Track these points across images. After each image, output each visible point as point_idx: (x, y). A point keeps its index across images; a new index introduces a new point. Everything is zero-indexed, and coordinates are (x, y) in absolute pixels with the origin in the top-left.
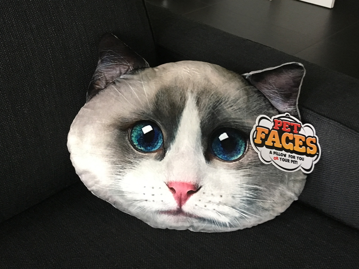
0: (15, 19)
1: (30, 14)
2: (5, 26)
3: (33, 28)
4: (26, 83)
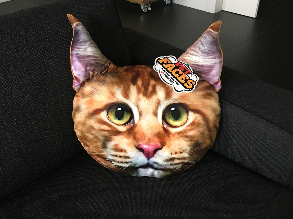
2: (36, 57)
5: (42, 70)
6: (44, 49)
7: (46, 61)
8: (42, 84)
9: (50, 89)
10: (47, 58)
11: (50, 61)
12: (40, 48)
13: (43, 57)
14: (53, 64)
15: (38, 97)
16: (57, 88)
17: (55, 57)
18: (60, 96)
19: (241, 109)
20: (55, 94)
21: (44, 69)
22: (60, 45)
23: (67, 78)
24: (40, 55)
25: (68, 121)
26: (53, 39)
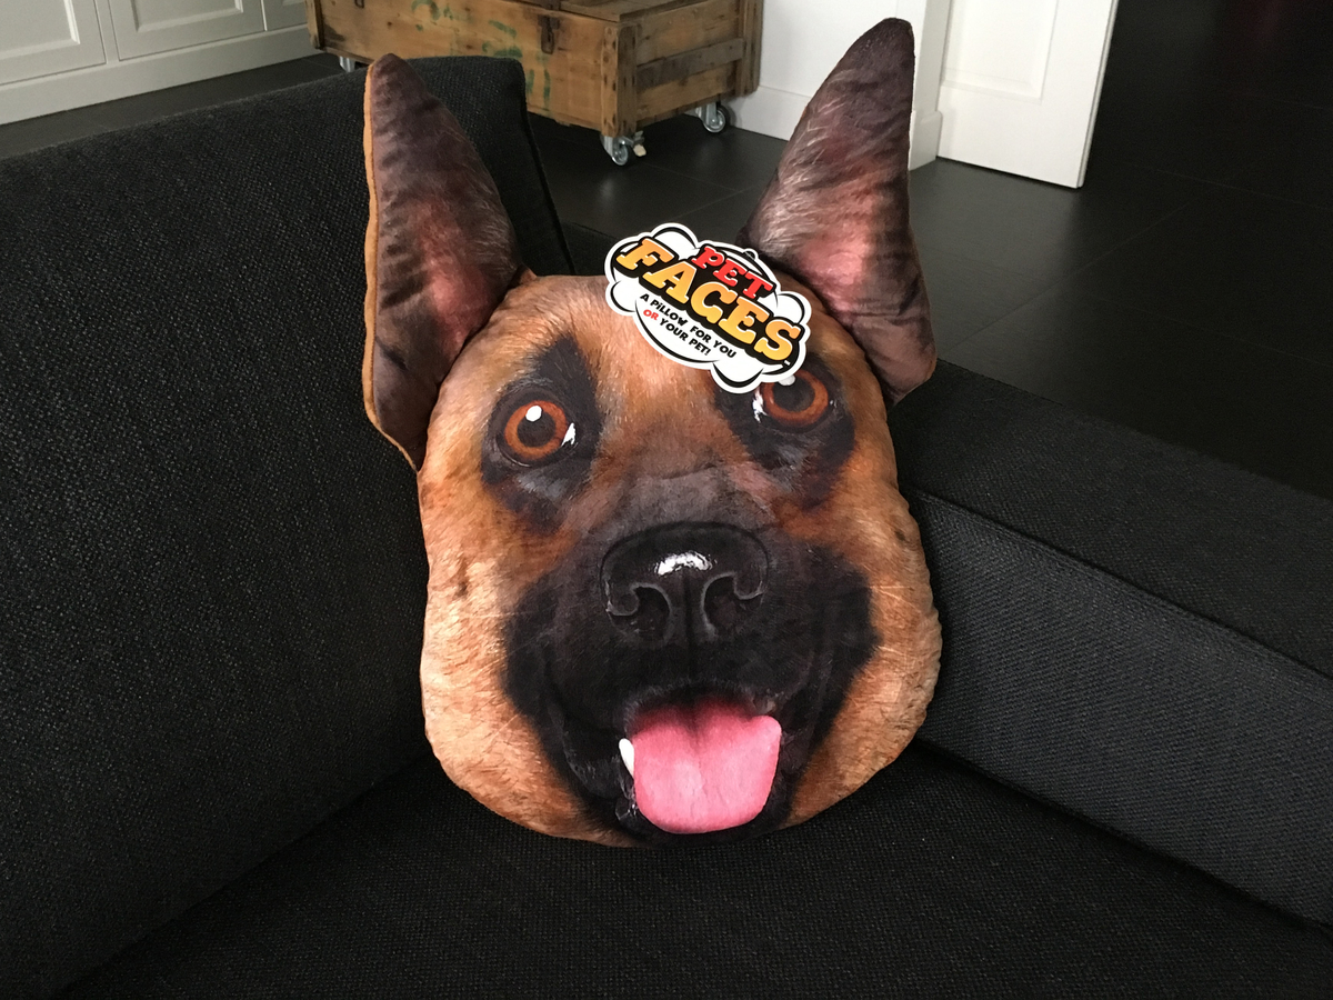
0: (203, 324)
1: (244, 306)
2: (175, 349)
3: (255, 346)
4: (245, 508)
5: (203, 410)
6: (209, 310)
7: (221, 366)
8: (204, 476)
10: (226, 352)
11: (236, 369)
12: (192, 308)
13: (204, 347)
14: (254, 378)
15: (186, 535)
16: (273, 491)
17: (261, 348)
18: (284, 526)
19: (1110, 577)
20: (261, 522)
21: (212, 404)
22: (281, 292)
23: (318, 444)
24: (190, 339)
26: (253, 268)
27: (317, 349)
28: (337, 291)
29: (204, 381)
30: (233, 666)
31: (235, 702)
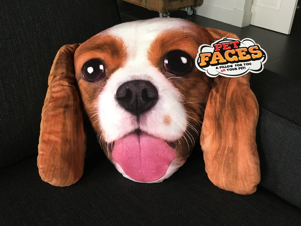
5: (6, 37)
6: (11, 12)
7: (13, 26)
8: (4, 54)
9: (14, 60)
10: (14, 23)
11: (17, 28)
12: (7, 10)
13: (8, 21)
14: (21, 31)
16: (23, 61)
17: (25, 24)
18: (25, 71)
20: (19, 69)
21: (8, 35)
22: (32, 10)
23: (38, 51)
24: (5, 18)
25: (34, 105)
26: (25, 3)
27: (40, 26)
28: (48, 12)
29: (7, 29)
30: (6, 106)
31: (6, 115)
